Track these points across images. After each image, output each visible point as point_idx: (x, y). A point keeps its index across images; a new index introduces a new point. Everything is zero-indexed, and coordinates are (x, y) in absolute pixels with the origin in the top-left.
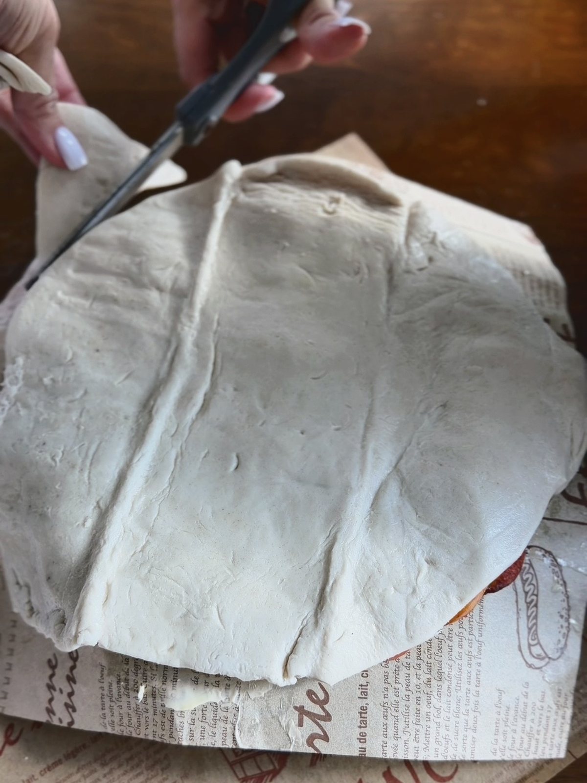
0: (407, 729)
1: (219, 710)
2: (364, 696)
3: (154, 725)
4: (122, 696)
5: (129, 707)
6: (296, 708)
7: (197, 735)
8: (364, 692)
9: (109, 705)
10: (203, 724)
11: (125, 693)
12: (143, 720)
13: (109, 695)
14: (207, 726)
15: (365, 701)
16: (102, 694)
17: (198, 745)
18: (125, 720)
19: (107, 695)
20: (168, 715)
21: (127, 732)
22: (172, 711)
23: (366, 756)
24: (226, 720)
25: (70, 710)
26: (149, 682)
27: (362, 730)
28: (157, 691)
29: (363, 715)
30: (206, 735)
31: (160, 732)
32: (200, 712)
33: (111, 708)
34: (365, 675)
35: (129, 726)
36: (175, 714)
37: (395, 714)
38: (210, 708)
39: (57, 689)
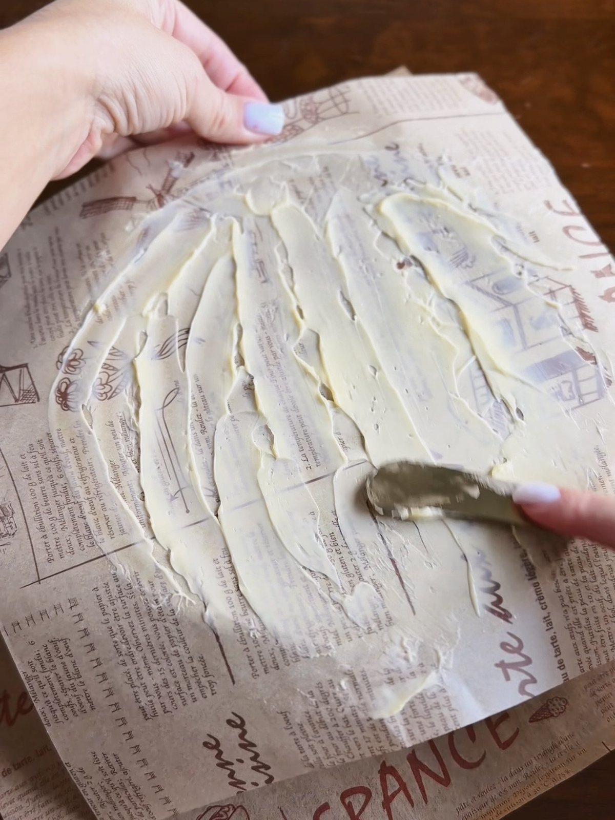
0: (593, 640)
1: (427, 700)
2: (550, 627)
3: (367, 742)
4: (319, 731)
5: (332, 738)
6: (497, 665)
7: (417, 732)
8: (548, 623)
9: (307, 746)
10: (417, 720)
11: (322, 726)
12: (352, 744)
13: (303, 736)
14: (421, 719)
15: (552, 631)
16: (295, 739)
17: (422, 741)
18: (332, 751)
19: (301, 738)
20: (378, 726)
21: (338, 762)
22: (381, 721)
23: (570, 679)
24: (438, 706)
25: (262, 770)
26: (345, 703)
27: (559, 658)
28: (356, 708)
29: (555, 644)
30: (426, 729)
31: (376, 745)
32: (410, 710)
33: (311, 747)
34: (544, 607)
35: (338, 755)
36: (386, 721)
37: (579, 630)
38: (417, 702)
39: (235, 762)
